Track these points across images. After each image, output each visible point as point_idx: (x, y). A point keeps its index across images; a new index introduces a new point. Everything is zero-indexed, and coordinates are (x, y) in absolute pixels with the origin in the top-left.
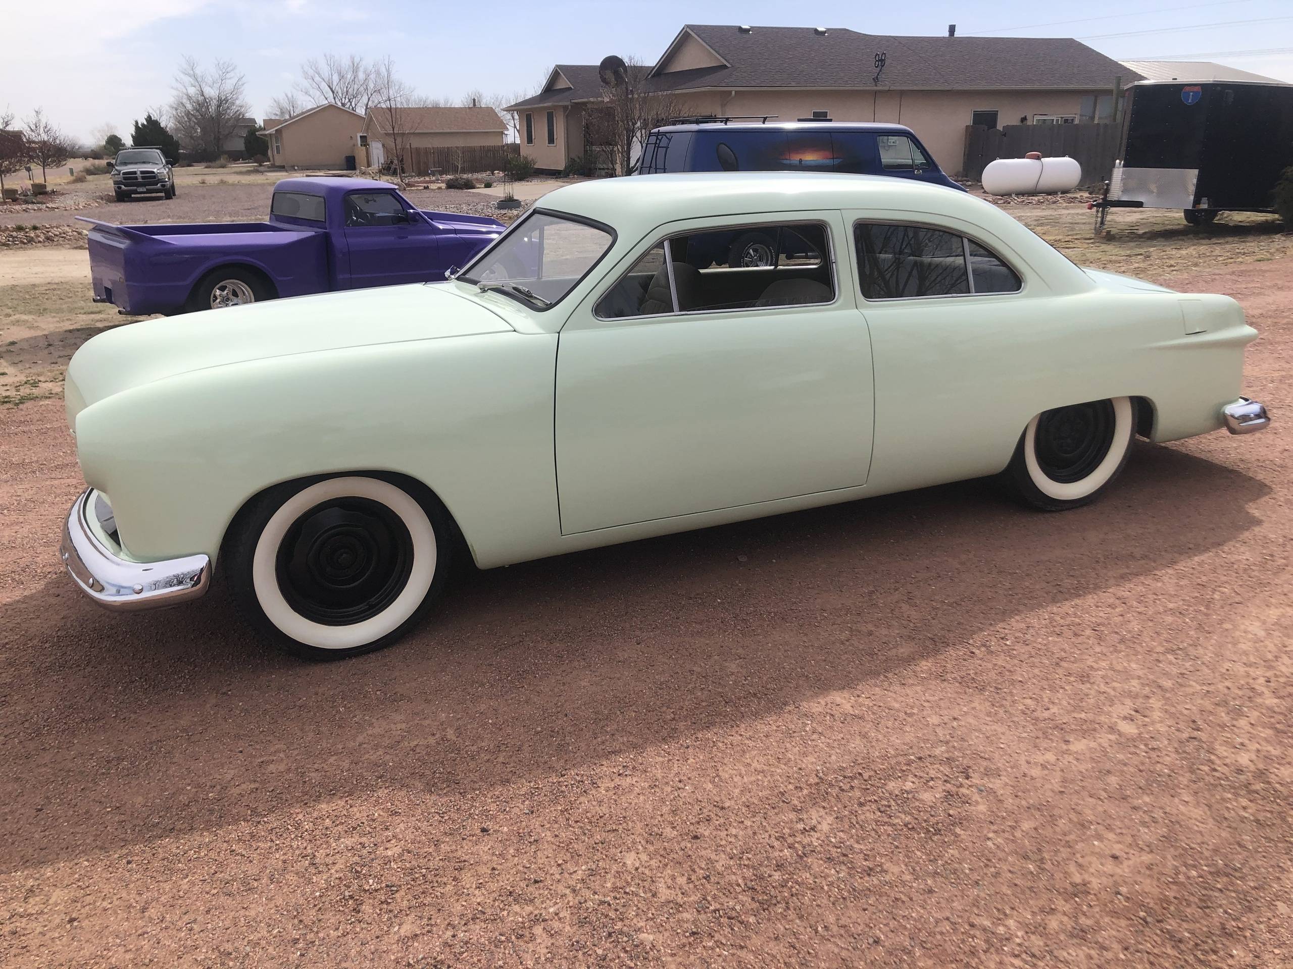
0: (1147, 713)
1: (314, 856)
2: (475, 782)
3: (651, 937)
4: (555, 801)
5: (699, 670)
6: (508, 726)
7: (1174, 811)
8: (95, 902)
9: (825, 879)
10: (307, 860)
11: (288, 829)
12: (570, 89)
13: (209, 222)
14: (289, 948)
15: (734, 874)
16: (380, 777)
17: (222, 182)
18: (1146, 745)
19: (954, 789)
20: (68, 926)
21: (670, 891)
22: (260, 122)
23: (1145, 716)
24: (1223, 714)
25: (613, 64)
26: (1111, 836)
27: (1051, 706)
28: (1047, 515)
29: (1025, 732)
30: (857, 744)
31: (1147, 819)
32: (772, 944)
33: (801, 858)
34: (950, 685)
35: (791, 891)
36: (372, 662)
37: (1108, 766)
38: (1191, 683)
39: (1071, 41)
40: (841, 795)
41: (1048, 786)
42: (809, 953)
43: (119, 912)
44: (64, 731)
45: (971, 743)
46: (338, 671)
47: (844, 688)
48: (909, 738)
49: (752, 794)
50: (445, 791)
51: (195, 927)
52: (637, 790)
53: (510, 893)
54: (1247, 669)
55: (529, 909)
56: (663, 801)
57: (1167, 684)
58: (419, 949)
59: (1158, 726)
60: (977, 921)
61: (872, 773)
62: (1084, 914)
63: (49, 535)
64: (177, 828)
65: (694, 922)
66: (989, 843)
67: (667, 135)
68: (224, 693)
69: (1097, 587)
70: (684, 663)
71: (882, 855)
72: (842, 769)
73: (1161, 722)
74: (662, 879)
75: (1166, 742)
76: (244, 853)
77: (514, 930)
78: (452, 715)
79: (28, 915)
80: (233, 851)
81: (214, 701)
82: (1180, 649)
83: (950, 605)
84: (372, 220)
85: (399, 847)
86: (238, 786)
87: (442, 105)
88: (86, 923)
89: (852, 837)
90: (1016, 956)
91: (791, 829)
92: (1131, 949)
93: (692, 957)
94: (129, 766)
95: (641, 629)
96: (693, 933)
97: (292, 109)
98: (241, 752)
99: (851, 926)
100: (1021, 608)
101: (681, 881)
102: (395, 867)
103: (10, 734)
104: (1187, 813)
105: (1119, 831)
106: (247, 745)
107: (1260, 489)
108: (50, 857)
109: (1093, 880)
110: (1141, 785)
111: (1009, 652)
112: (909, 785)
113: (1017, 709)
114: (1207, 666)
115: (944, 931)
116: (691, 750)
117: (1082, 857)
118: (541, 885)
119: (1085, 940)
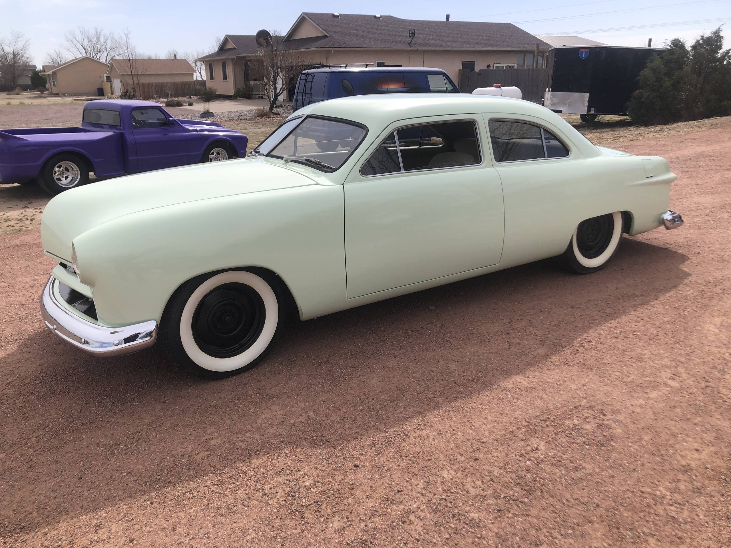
0: (679, 375)
1: (263, 489)
2: (338, 440)
3: (477, 515)
4: (389, 446)
5: (436, 369)
6: (342, 407)
7: (715, 424)
8: (141, 528)
9: (555, 475)
10: (260, 492)
11: (241, 476)
12: (235, 48)
13: (22, 127)
14: (272, 542)
15: (506, 477)
16: (282, 442)
17: (21, 103)
18: (686, 392)
19: (600, 422)
20: (131, 544)
21: (475, 489)
22: (39, 67)
23: (679, 377)
24: (716, 373)
25: (263, 34)
26: (690, 439)
27: (630, 375)
28: (583, 276)
29: (623, 389)
30: (539, 403)
31: (704, 429)
32: (543, 512)
33: (537, 465)
34: (573, 368)
35: (540, 483)
36: (245, 377)
37: (673, 404)
38: (694, 358)
39: (510, 24)
40: (544, 430)
41: (647, 417)
42: (565, 515)
43: (159, 532)
44: (73, 431)
45: (598, 397)
46: (228, 384)
47: (519, 374)
48: (565, 397)
49: (496, 433)
50: (323, 446)
51: (211, 535)
52: (432, 437)
53: (387, 499)
54: (718, 349)
55: (402, 507)
56: (448, 441)
57: (683, 359)
58: (350, 535)
59: (688, 381)
60: (643, 489)
61: (555, 417)
62: (695, 480)
63: (6, 317)
64: (173, 481)
65: (496, 505)
66: (631, 449)
67: (312, 74)
68: (164, 402)
69: (625, 313)
70: (426, 366)
71: (579, 460)
72: (538, 416)
73: (688, 379)
74: (468, 484)
75: (696, 390)
76: (220, 491)
77: (399, 519)
78: (307, 404)
79: (102, 540)
80: (213, 491)
81: (159, 407)
82: (681, 341)
83: (554, 326)
84: (145, 124)
85: (311, 480)
86: (197, 454)
87: (153, 58)
88: (141, 541)
89: (559, 451)
90: (671, 505)
91: (525, 450)
92: (725, 495)
93: (503, 523)
94: (125, 448)
95: (393, 349)
96: (499, 511)
97: (59, 59)
98: (190, 435)
99: (581, 498)
100: (592, 325)
101: (479, 483)
102: (314, 491)
103: (39, 435)
104: (721, 424)
105: (693, 437)
106: (192, 430)
107: (683, 258)
108: (100, 505)
109: (691, 462)
110: (693, 412)
111: (595, 349)
112: (576, 422)
113: (613, 378)
114: (698, 349)
115: (630, 496)
116: (451, 413)
117: (681, 451)
118: (403, 493)
119: (701, 493)
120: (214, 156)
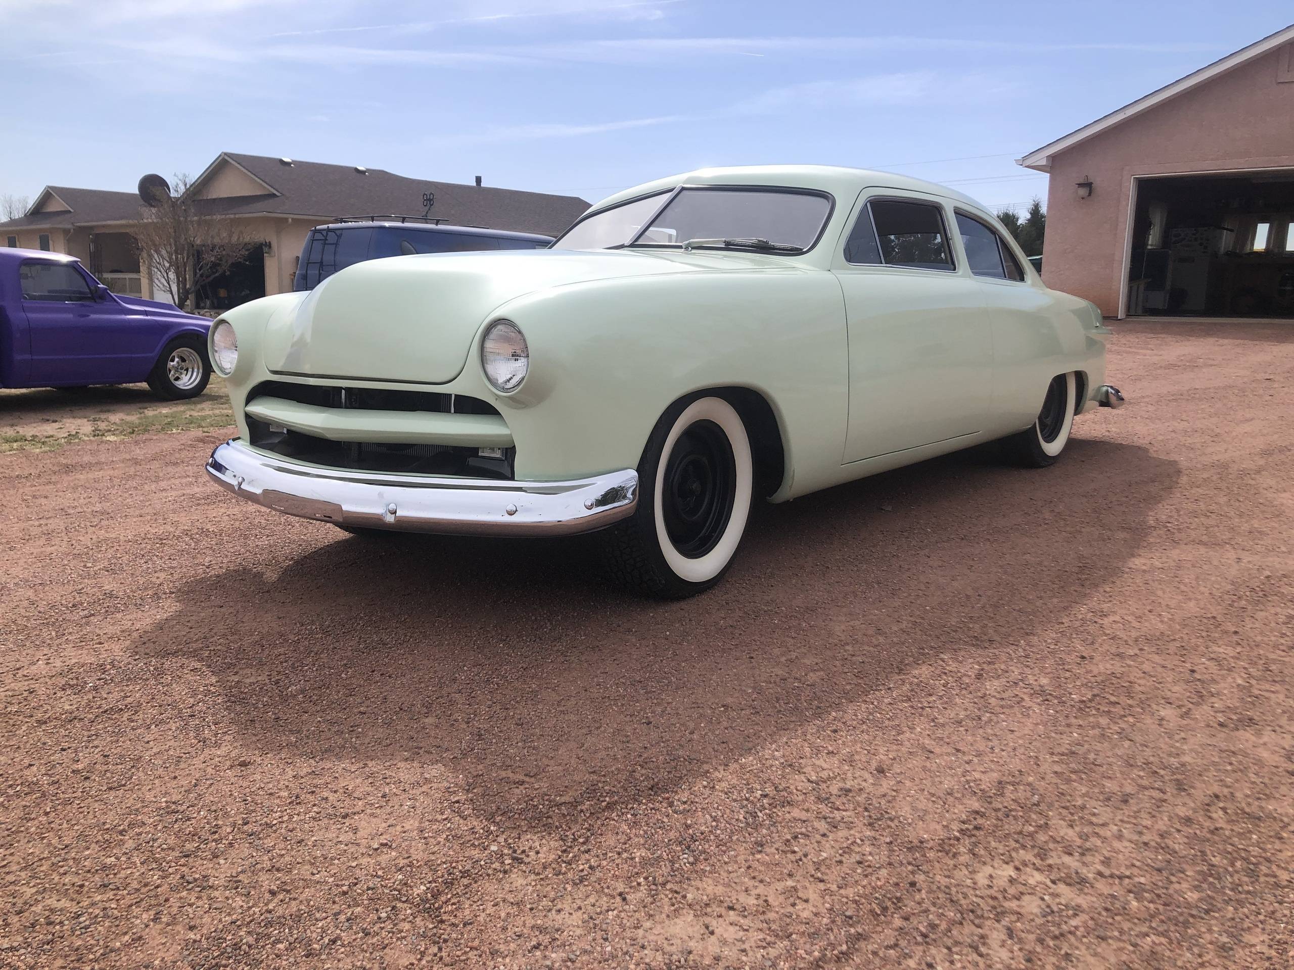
12: (69, 212)
67: (337, 231)
120: (175, 363)
